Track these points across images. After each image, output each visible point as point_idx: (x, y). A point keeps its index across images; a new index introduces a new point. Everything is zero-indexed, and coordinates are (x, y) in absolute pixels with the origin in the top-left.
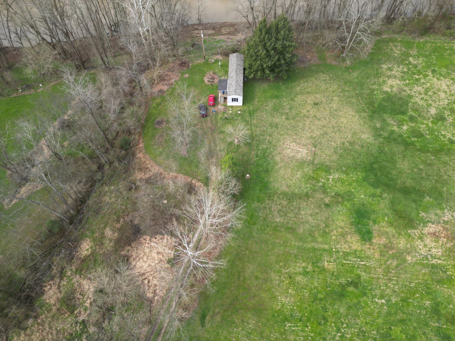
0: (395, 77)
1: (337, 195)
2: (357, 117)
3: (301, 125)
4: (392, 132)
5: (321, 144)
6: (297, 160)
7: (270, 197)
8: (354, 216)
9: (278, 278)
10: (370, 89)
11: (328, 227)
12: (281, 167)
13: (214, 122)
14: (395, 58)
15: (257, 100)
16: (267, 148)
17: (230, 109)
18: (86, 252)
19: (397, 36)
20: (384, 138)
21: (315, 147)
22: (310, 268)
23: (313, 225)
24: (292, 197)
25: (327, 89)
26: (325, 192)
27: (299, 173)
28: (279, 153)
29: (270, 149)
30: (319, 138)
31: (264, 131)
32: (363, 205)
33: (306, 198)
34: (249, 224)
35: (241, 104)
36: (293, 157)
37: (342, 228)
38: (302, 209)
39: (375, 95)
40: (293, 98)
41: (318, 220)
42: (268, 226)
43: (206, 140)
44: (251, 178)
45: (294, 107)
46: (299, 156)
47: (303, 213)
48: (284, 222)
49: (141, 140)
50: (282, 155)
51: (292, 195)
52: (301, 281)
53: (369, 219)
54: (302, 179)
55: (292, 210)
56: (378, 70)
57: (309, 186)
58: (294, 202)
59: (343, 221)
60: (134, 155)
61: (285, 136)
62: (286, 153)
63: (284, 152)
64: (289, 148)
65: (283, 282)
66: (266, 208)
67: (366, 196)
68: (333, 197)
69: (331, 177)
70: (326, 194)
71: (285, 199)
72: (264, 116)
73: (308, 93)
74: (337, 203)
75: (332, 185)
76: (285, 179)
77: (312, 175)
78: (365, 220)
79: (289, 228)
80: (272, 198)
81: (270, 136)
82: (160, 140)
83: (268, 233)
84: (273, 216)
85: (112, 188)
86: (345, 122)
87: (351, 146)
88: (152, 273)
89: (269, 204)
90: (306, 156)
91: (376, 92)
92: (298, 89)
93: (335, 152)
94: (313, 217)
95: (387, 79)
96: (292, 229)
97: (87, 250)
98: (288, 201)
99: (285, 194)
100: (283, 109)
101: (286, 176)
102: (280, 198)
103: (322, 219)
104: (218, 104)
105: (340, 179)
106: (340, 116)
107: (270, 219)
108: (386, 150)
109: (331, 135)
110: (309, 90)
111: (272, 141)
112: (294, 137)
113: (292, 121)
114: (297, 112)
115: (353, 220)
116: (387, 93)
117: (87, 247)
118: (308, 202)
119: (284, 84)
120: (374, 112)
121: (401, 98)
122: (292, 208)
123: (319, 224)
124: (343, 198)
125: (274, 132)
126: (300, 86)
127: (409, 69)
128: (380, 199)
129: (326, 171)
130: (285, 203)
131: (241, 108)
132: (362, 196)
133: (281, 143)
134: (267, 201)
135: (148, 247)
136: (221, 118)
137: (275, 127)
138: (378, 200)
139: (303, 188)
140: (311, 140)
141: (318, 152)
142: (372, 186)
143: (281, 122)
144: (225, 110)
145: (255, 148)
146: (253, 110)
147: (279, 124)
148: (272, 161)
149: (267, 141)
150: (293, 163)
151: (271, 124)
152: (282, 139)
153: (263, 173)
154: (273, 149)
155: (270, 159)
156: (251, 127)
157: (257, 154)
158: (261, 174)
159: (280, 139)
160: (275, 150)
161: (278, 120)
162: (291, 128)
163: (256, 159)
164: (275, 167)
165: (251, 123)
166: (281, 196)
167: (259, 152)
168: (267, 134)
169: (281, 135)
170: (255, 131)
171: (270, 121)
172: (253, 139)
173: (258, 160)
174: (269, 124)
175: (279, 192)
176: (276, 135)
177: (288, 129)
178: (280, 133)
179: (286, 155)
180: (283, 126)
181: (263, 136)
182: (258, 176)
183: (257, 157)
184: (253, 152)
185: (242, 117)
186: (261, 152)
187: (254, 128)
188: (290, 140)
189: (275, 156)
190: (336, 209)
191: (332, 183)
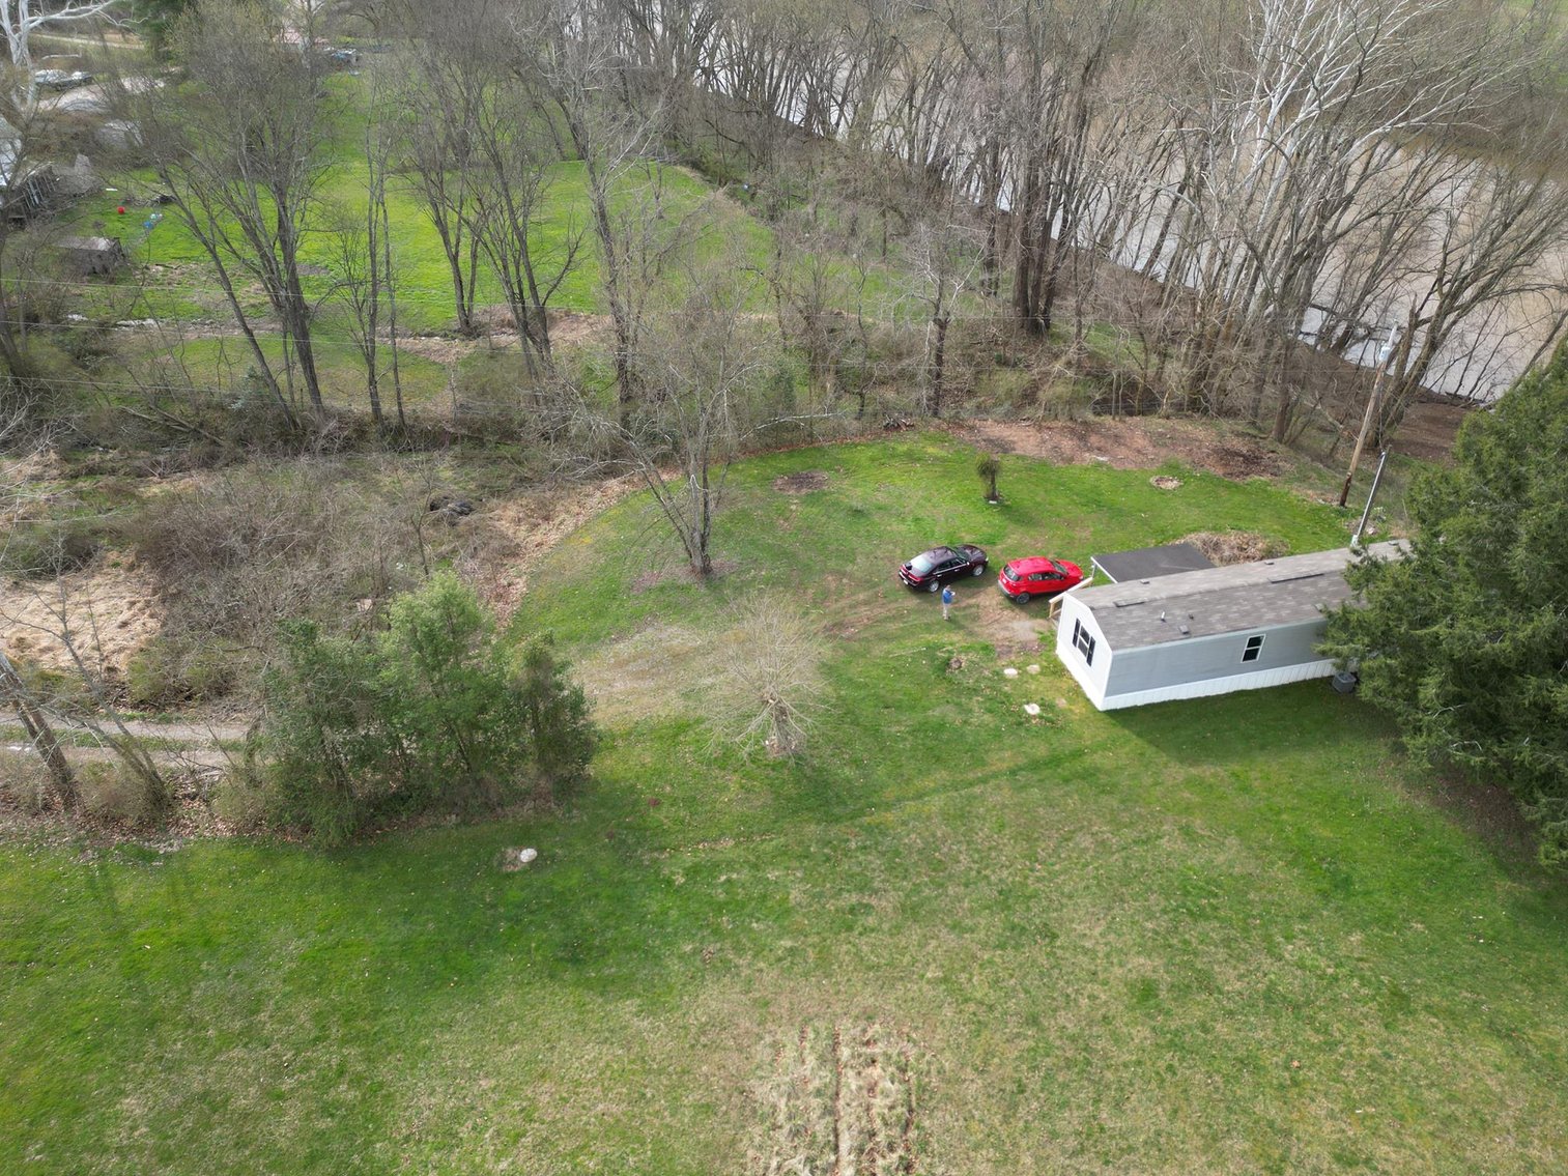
3: (1145, 1115)
6: (721, 1150)
7: (348, 1017)
12: (626, 1046)
15: (1207, 771)
16: (788, 912)
17: (1034, 668)
28: (763, 1004)
29: (786, 932)
31: (937, 865)
35: (1098, 703)
36: (751, 1111)
40: (1423, 1000)
44: (509, 876)
45: (1324, 1029)
50: (745, 1023)
60: (612, 474)
61: (948, 1012)
62: (778, 1048)
63: (783, 1034)
64: (829, 1057)
71: (323, 1124)
72: (1085, 841)
76: (513, 1091)
80: (336, 1032)
85: (447, 474)
89: (286, 1020)
98: (303, 1151)
100: (1227, 942)
101: (544, 1093)
111: (865, 931)
112: (973, 1088)
113: (1141, 1033)
114: (1272, 1060)
119: (1523, 909)
125: (959, 928)
130: (285, 1129)
131: (1078, 709)
133: (867, 999)
134: (303, 1010)
135: (114, 606)
136: (934, 647)
137: (1012, 928)
143: (1084, 960)
144: (1010, 652)
145: (768, 847)
146: (1098, 770)
147: (1062, 947)
148: (675, 965)
149: (854, 899)
150: (694, 1124)
151: (1030, 897)
152: (911, 994)
153: (558, 937)
154: (792, 951)
155: (694, 952)
156: (935, 791)
157: (715, 867)
158: (545, 927)
159: (902, 978)
160: (786, 963)
161: (1087, 931)
162: (1058, 1043)
163: (673, 873)
164: (629, 996)
165: (971, 784)
166: (345, 1092)
167: (734, 876)
168: (917, 889)
169: (945, 980)
170: (917, 817)
171: (1051, 881)
172: (837, 820)
173: (669, 883)
174: (1023, 885)
175: (384, 1072)
176: (930, 948)
177: (1033, 1021)
178: (964, 969)
179: (762, 1052)
180: (1050, 976)
181: (891, 869)
182: (532, 912)
183: (693, 872)
184: (732, 843)
185: (998, 729)
186: (743, 886)
187: (936, 803)
188: (927, 1057)
189: (726, 980)
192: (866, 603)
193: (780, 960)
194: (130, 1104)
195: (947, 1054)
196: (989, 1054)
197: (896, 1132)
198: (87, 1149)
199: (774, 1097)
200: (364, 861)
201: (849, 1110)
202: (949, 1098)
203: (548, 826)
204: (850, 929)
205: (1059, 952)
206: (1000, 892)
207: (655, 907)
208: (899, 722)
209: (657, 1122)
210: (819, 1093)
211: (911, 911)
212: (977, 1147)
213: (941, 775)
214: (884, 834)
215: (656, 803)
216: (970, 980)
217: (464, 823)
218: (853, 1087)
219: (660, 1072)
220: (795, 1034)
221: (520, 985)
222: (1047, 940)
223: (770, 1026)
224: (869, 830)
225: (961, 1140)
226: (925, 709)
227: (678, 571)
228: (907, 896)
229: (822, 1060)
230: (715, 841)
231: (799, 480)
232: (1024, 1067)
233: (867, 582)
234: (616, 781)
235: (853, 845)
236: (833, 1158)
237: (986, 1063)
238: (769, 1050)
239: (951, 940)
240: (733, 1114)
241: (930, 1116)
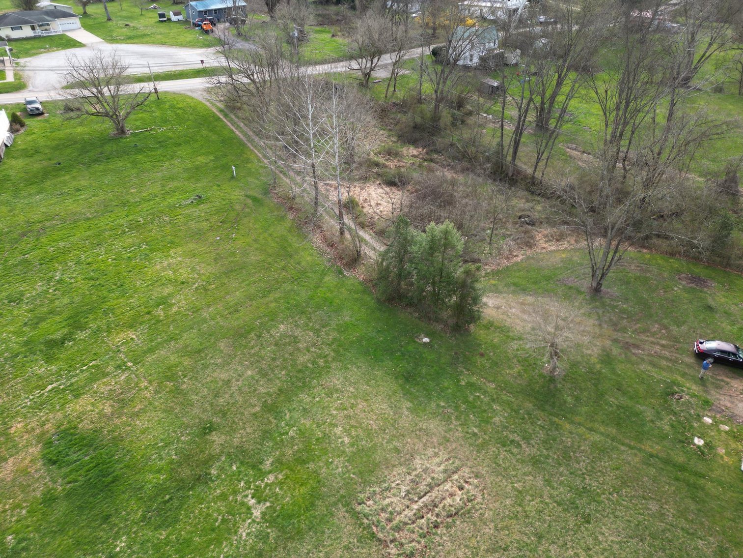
1: (202, 479)
12: (395, 414)
13: (666, 363)
17: (725, 428)
33: (269, 401)
37: (137, 415)
47: (249, 373)
50: (435, 440)
51: (304, 383)
57: (291, 433)
61: (508, 502)
62: (436, 455)
64: (448, 474)
69: (257, 513)
71: (310, 365)
72: (654, 506)
75: (235, 492)
76: (355, 397)
77: (311, 466)
84: (297, 326)
89: (327, 334)
90: (387, 501)
96: (242, 336)
98: (300, 367)
99: (318, 372)
101: (362, 405)
105: (228, 530)
107: (296, 318)
111: (509, 451)
112: (487, 530)
130: (302, 359)
131: (728, 459)
133: (483, 470)
134: (333, 335)
139: (296, 415)
143: (590, 541)
144: (720, 413)
145: (505, 398)
146: (703, 489)
147: (587, 529)
148: (433, 405)
149: (517, 439)
150: (389, 451)
151: (595, 501)
152: (501, 484)
153: (409, 369)
154: (475, 434)
155: (443, 407)
156: (602, 434)
157: (480, 389)
158: (408, 363)
159: (504, 476)
160: (468, 436)
161: (607, 534)
162: (541, 553)
163: (463, 379)
164: (411, 402)
165: (623, 444)
166: (321, 362)
167: (482, 397)
168: (547, 457)
169: (520, 492)
170: (580, 436)
171: (613, 504)
172: (543, 410)
173: (459, 381)
174: (599, 495)
175: (334, 365)
176: (527, 478)
177: (540, 537)
178: (532, 496)
179: (430, 452)
180: (567, 532)
181: (545, 442)
182: (410, 356)
183: (470, 385)
184: (494, 387)
185: (667, 435)
186: (481, 402)
187: (596, 438)
188: (482, 506)
189: (443, 423)
190: (179, 440)
191: (239, 498)
192: (663, 346)
193: (467, 433)
194: (282, 326)
195: (491, 513)
196: (507, 528)
197: (444, 513)
198: (266, 329)
199: (418, 466)
200: (384, 309)
201: (437, 492)
202: (475, 524)
203: (442, 337)
204: (504, 446)
205: (583, 528)
206: (583, 488)
207: (446, 384)
208: (617, 399)
209: (380, 440)
210: (433, 478)
211: (535, 462)
212: (466, 546)
213: (613, 431)
214: (557, 429)
215: (482, 355)
216: (530, 501)
217: (420, 319)
218: (445, 488)
219: (396, 429)
220: (447, 456)
221: (386, 373)
222: (583, 520)
223: (441, 448)
224: (552, 423)
225: (464, 539)
226: (638, 403)
227: (587, 283)
228: (540, 456)
229: (445, 471)
230: (489, 382)
231: (696, 280)
232: (516, 545)
233: (675, 338)
234: (477, 339)
235: (539, 423)
236: (416, 499)
237: (502, 529)
238: (432, 453)
239: (540, 482)
240: (403, 459)
241: (462, 522)
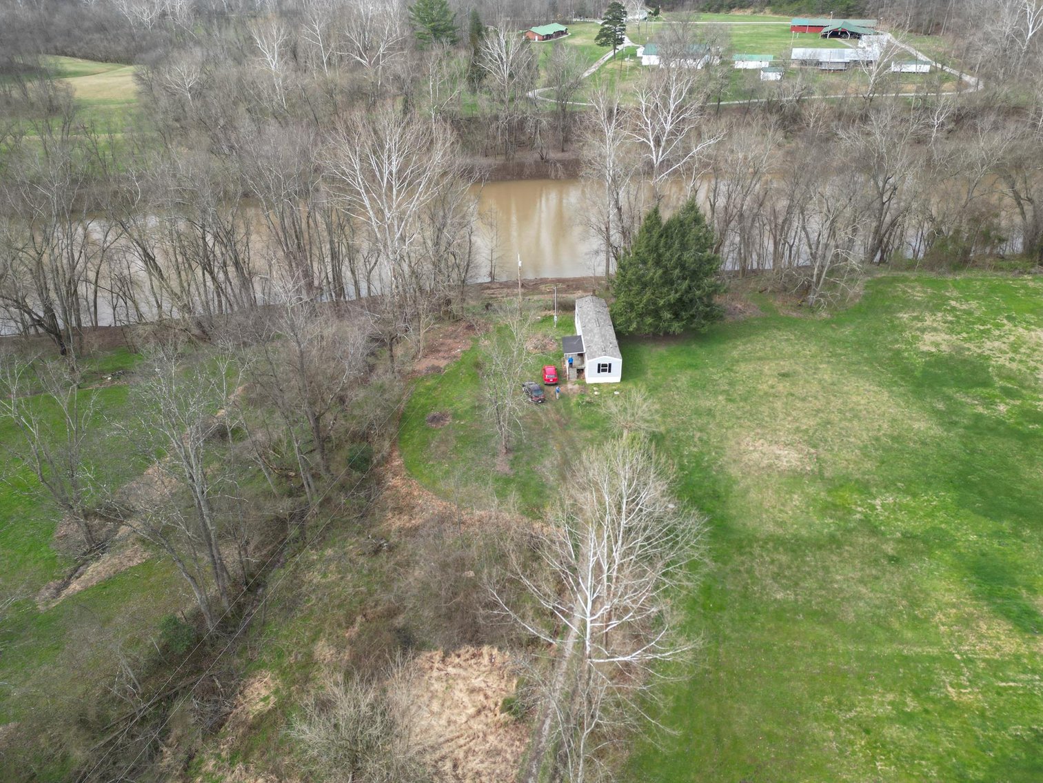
0: (935, 330)
1: (908, 537)
2: (886, 394)
3: (764, 409)
4: (979, 417)
5: (826, 441)
6: (781, 473)
7: (742, 547)
8: (973, 578)
9: (831, 734)
10: (890, 350)
11: (919, 606)
12: (749, 488)
13: (563, 410)
14: (919, 304)
16: (701, 452)
17: (595, 389)
18: (262, 703)
19: (906, 274)
20: (966, 428)
21: (814, 447)
22: (911, 704)
23: (877, 602)
24: (799, 546)
25: (798, 352)
26: (874, 531)
27: (796, 496)
28: (735, 461)
29: (709, 453)
30: (816, 430)
31: (683, 423)
32: (983, 555)
33: (834, 546)
34: (705, 609)
35: (618, 379)
36: (770, 466)
37: (954, 606)
38: (832, 569)
39: (907, 359)
40: (729, 366)
41: (886, 593)
42: (758, 613)
43: (552, 442)
45: (739, 381)
46: (784, 464)
47: (838, 577)
48: (796, 601)
49: (396, 453)
50: (742, 465)
51: (797, 541)
52: (901, 739)
53: (1014, 584)
54: (808, 507)
55: (809, 574)
56: (891, 321)
57: (831, 521)
58: (806, 555)
59: (949, 590)
60: (379, 482)
61: (737, 430)
62: (749, 460)
63: (745, 458)
64: (754, 451)
65: (852, 743)
66: (740, 571)
67: (980, 536)
68: (899, 541)
69: (878, 502)
70: (880, 536)
71: (781, 549)
72: (676, 397)
73: (760, 359)
74: (916, 552)
75: (888, 518)
76: (767, 511)
77: (829, 499)
78: (1006, 588)
79: (815, 613)
80: (748, 549)
81: (701, 431)
82: (443, 448)
83: (763, 627)
84: (764, 588)
85: (329, 552)
86: (863, 402)
87: (898, 442)
88: (462, 741)
89: (743, 562)
90: (799, 463)
91: (906, 354)
92: (735, 354)
93: (864, 454)
94: (869, 585)
95: (919, 333)
96: (825, 615)
97: (265, 699)
98: (791, 553)
99: (778, 540)
100: (714, 385)
101: (767, 505)
102: (767, 549)
103: (893, 589)
104: (565, 382)
105: (900, 505)
106: (847, 393)
107: (758, 595)
108: (981, 447)
109: (841, 426)
110: (760, 354)
111: (709, 439)
112: (759, 431)
113: (742, 404)
114: (748, 389)
115: (974, 587)
116: (930, 354)
117: (264, 693)
118: (841, 554)
119: (701, 347)
120: (920, 385)
121: (965, 360)
122: (807, 569)
123: (891, 601)
124: (925, 542)
125: (708, 423)
126: (737, 350)
127: (956, 316)
128: (1019, 541)
129: (862, 493)
130: (784, 559)
131: (619, 385)
132: (973, 537)
133: (733, 443)
135: (439, 679)
136: (579, 404)
137: (708, 415)
138: (1014, 544)
139: (818, 527)
140: (801, 435)
141: (824, 455)
142: (985, 516)
143: (719, 406)
144: (585, 391)
147: (715, 409)
151: (697, 410)
161: (709, 404)
162: (745, 416)
171: (691, 405)
174: (692, 410)
177: (739, 418)
178: (722, 425)
180: (724, 413)
190: (921, 567)
191: (886, 514)
196: (749, 427)
206: (695, 414)
216: (726, 425)
222: (712, 410)
231: (437, 419)
232: (753, 422)
237: (752, 428)
239: (712, 425)
